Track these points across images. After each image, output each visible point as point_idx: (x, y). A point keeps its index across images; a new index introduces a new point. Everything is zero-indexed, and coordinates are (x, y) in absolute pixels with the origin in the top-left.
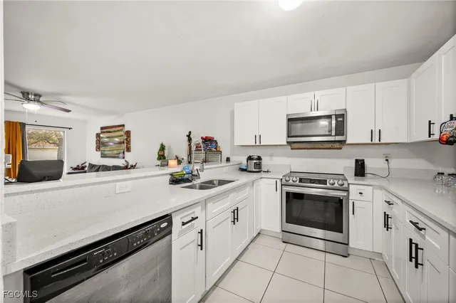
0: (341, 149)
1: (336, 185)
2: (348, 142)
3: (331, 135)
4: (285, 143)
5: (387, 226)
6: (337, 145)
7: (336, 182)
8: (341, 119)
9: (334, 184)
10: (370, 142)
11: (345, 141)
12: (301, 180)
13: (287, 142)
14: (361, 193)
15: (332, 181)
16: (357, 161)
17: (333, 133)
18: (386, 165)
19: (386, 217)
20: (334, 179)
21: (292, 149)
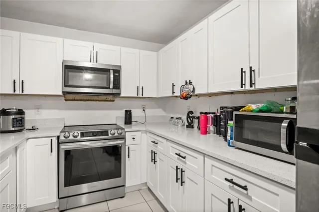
0: (113, 101)
1: (116, 134)
2: (122, 95)
3: (109, 88)
4: (61, 93)
5: (154, 160)
6: (111, 98)
7: (116, 131)
8: (117, 74)
9: (114, 134)
10: (136, 96)
11: (120, 94)
12: (83, 135)
13: (63, 92)
14: (133, 138)
15: (113, 132)
16: (126, 111)
17: (111, 87)
18: (143, 114)
19: (153, 153)
20: (114, 129)
21: (66, 100)
